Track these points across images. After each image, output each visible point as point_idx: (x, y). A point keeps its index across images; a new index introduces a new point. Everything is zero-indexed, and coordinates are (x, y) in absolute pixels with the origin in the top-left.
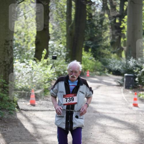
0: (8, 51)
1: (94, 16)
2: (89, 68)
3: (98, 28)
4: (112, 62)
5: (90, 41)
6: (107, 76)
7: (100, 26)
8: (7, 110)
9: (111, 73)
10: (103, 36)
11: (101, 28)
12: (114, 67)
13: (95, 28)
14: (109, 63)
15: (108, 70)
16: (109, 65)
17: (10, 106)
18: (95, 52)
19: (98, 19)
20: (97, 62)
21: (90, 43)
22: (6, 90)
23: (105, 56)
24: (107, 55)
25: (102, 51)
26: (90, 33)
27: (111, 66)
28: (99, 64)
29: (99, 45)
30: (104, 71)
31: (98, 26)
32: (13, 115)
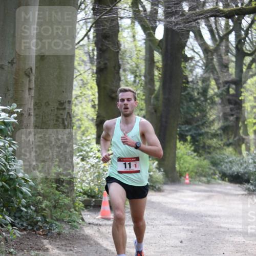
0: (63, 120)
1: (192, 82)
2: (187, 171)
3: (199, 102)
4: (226, 160)
5: (186, 126)
6: (219, 184)
7: (202, 99)
8: (65, 222)
9: (227, 179)
10: (208, 115)
11: (204, 103)
12: (231, 169)
13: (193, 103)
14: (222, 163)
15: (220, 175)
16: (222, 165)
17: (70, 216)
18: (197, 143)
19: (198, 87)
20: (201, 160)
21: (187, 129)
22: (64, 186)
23: (214, 150)
24: (218, 148)
25: (209, 142)
26: (186, 110)
27: (226, 167)
28: (206, 163)
29: (203, 131)
30: (213, 176)
31: (199, 99)
32: (78, 230)
